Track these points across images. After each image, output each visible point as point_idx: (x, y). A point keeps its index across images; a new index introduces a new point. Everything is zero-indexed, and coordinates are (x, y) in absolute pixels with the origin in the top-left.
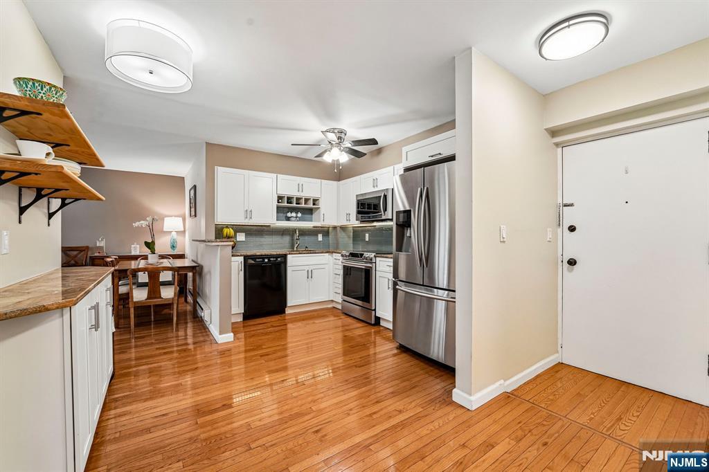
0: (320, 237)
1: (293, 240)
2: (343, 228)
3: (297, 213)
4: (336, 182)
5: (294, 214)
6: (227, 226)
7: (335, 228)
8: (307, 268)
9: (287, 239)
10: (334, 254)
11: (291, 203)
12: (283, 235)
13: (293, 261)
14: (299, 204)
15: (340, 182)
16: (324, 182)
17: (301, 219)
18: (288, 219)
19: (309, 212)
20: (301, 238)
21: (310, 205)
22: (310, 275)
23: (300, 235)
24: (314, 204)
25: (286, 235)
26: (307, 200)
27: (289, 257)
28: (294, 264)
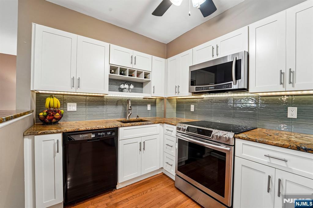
0: (149, 107)
1: (125, 110)
2: (169, 100)
3: (129, 85)
4: (164, 59)
5: (126, 86)
6: (51, 96)
7: (162, 99)
8: (139, 140)
9: (120, 109)
10: (165, 125)
11: (124, 74)
12: (117, 105)
13: (124, 133)
14: (131, 76)
15: (168, 59)
16: (155, 58)
17: (133, 91)
18: (121, 90)
19: (140, 85)
20: (133, 108)
21: (142, 78)
22: (142, 147)
23: (132, 105)
24: (145, 78)
25: (120, 105)
26: (139, 74)
27: (121, 130)
28: (125, 137)
